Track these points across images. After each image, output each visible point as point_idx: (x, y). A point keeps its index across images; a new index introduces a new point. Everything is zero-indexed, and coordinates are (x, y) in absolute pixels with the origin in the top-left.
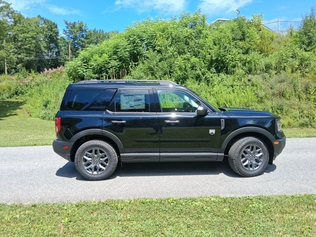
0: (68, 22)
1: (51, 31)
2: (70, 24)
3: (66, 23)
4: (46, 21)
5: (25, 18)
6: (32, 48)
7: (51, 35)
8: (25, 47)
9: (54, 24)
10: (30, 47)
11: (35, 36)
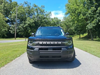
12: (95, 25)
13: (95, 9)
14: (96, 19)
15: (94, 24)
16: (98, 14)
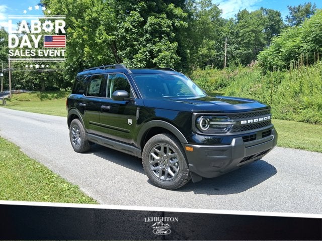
0: (293, 7)
1: (272, 20)
2: (294, 8)
3: (290, 9)
4: (268, 11)
5: (250, 13)
6: (252, 42)
7: (272, 25)
8: (245, 41)
9: (277, 12)
10: (249, 41)
11: (255, 29)
12: (143, 64)
13: (142, 19)
14: (145, 49)
15: (141, 61)
16: (148, 35)
